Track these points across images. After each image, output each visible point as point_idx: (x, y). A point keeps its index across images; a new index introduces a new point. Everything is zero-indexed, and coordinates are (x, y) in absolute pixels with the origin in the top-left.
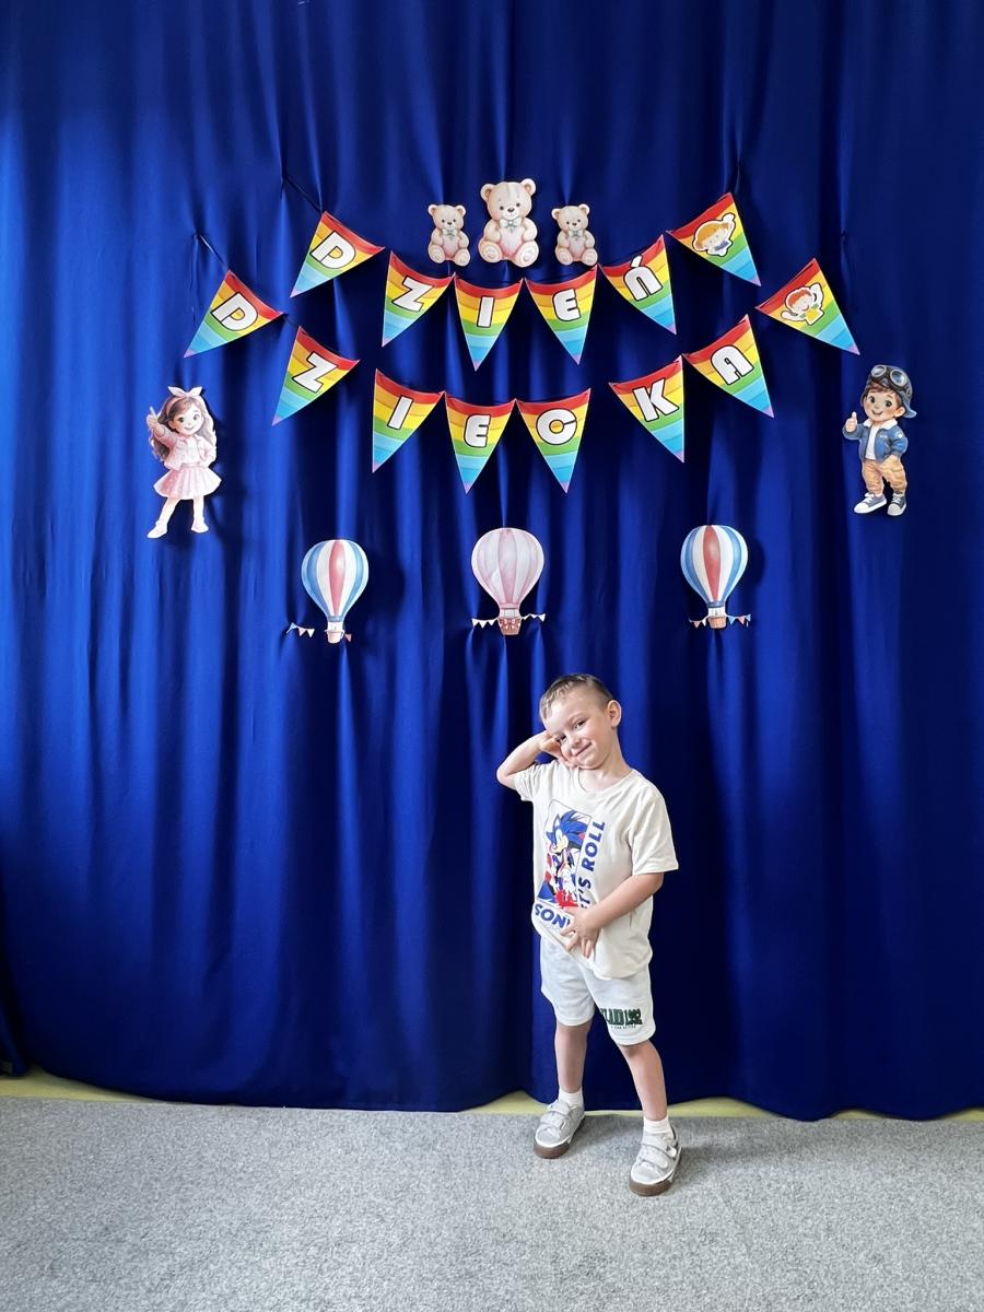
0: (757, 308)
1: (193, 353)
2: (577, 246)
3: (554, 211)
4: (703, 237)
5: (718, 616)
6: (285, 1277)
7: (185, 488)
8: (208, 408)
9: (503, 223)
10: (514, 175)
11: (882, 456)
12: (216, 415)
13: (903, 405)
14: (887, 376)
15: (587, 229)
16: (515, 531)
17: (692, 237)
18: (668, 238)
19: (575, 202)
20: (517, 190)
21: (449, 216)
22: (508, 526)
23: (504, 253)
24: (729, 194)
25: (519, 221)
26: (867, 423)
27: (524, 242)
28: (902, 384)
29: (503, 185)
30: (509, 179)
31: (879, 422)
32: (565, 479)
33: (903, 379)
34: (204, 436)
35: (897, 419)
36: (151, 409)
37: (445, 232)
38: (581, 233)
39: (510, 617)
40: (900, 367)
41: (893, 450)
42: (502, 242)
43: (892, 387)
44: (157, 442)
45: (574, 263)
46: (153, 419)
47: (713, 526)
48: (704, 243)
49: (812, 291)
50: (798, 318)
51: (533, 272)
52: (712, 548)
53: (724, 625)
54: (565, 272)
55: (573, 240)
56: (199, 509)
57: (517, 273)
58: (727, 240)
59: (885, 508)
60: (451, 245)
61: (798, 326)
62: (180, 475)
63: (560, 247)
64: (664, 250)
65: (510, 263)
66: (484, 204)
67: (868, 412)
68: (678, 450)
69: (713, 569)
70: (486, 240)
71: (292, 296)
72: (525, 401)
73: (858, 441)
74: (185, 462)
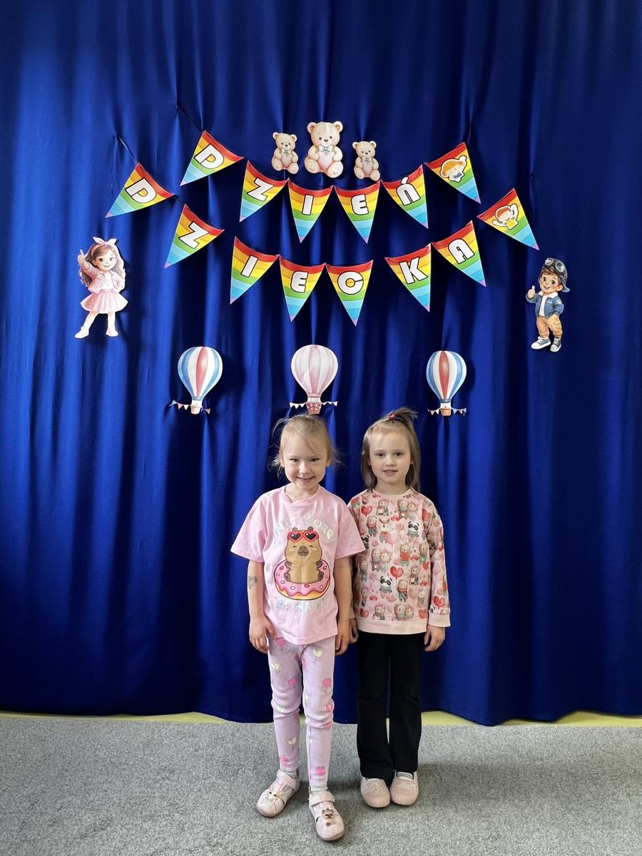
0: (478, 216)
1: (112, 215)
2: (368, 168)
3: (354, 144)
4: (447, 168)
5: (446, 408)
6: (159, 834)
7: (103, 306)
8: (120, 253)
9: (321, 148)
10: (329, 118)
11: (548, 314)
12: (125, 258)
13: (562, 284)
14: (553, 265)
15: (374, 157)
16: (320, 347)
17: (440, 168)
18: (424, 166)
19: (367, 139)
20: (331, 129)
21: (285, 141)
22: (318, 342)
23: (321, 168)
24: (464, 143)
25: (331, 148)
26: (541, 293)
27: (334, 161)
28: (562, 271)
29: (322, 124)
30: (326, 120)
31: (548, 293)
32: (355, 317)
33: (563, 268)
34: (117, 272)
35: (559, 292)
36: (81, 251)
37: (283, 151)
38: (370, 159)
39: (314, 401)
40: (561, 260)
41: (555, 311)
42: (320, 161)
43: (556, 273)
44: (84, 273)
45: (365, 178)
46: (82, 258)
47: (446, 352)
48: (447, 172)
49: (512, 208)
50: (502, 225)
51: (338, 181)
52: (445, 366)
53: (450, 414)
54: (359, 183)
55: (365, 163)
56: (112, 320)
57: (328, 181)
58: (461, 172)
59: (550, 346)
60: (286, 161)
61: (503, 230)
62: (99, 297)
63: (357, 167)
64: (423, 175)
65: (324, 175)
66: (309, 135)
67: (542, 286)
68: (426, 303)
69: (445, 379)
70: (310, 158)
71: (181, 185)
72: (332, 265)
73: (535, 304)
74: (103, 288)
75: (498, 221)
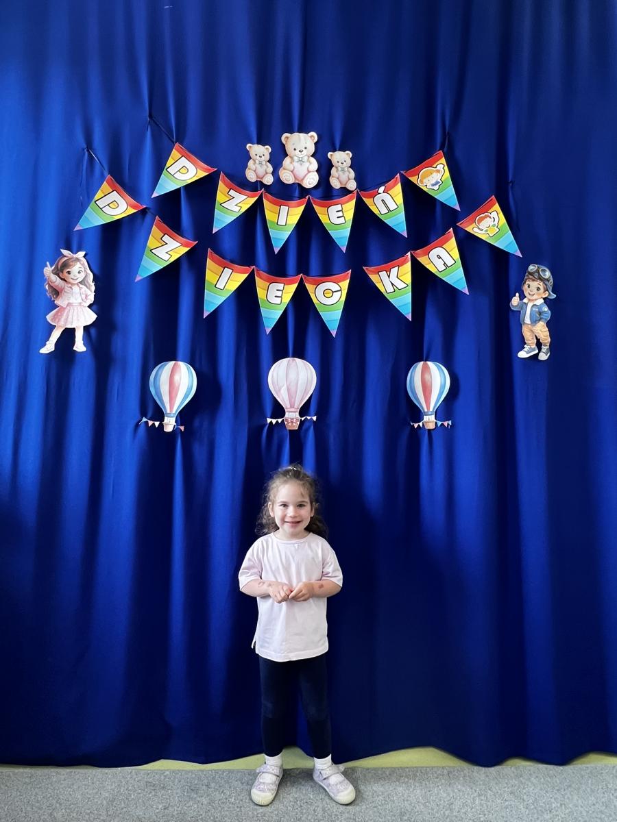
0: (458, 224)
1: (80, 228)
2: (344, 177)
3: (329, 154)
4: (424, 177)
5: (430, 421)
7: (70, 320)
8: (89, 266)
9: (296, 158)
10: (303, 129)
11: (534, 321)
13: (547, 290)
14: (538, 271)
15: (350, 167)
16: (298, 360)
17: (417, 176)
18: (402, 175)
19: (343, 149)
20: (305, 139)
21: (259, 153)
22: (293, 356)
23: (296, 178)
24: (441, 151)
25: (306, 158)
26: (525, 300)
27: (309, 172)
28: (547, 277)
29: (296, 135)
30: (300, 131)
31: (533, 300)
32: (333, 328)
33: (548, 274)
35: (544, 299)
36: (48, 263)
37: (257, 162)
38: (346, 169)
39: (292, 418)
40: (545, 266)
41: (541, 319)
42: (295, 172)
43: (541, 279)
44: (50, 287)
45: (341, 188)
46: (48, 270)
47: (429, 363)
48: (425, 181)
49: (492, 215)
50: (483, 232)
51: (313, 191)
52: (427, 377)
53: (434, 427)
54: (335, 194)
55: (341, 173)
56: (79, 335)
57: (304, 191)
58: (439, 180)
59: (537, 354)
60: (261, 171)
61: (484, 237)
62: (66, 311)
63: (333, 177)
64: (400, 184)
65: (300, 185)
66: (284, 146)
67: (526, 294)
68: (407, 312)
69: (427, 389)
70: (284, 169)
71: (153, 196)
72: (308, 276)
73: (520, 311)
74: (71, 301)
75: (479, 228)
